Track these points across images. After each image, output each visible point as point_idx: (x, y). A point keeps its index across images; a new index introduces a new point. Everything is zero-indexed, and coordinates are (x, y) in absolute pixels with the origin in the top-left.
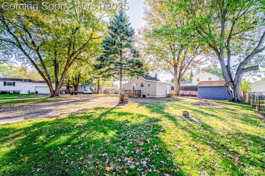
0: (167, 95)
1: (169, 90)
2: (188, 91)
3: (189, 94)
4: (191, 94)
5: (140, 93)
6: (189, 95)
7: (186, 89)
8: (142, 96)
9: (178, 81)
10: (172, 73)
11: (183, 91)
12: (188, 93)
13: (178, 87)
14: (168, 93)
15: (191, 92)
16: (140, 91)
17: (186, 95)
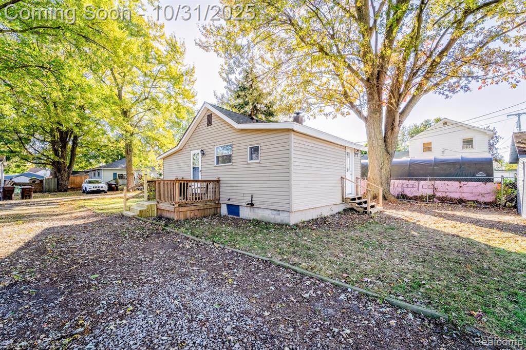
0: (344, 200)
1: (354, 180)
2: (422, 183)
3: (430, 192)
4: (438, 194)
5: (217, 191)
6: (431, 198)
7: (414, 171)
8: (224, 210)
9: (385, 141)
10: (359, 113)
11: (401, 182)
12: (423, 188)
13: (386, 166)
14: (350, 192)
15: (439, 184)
16: (218, 181)
17: (416, 198)
